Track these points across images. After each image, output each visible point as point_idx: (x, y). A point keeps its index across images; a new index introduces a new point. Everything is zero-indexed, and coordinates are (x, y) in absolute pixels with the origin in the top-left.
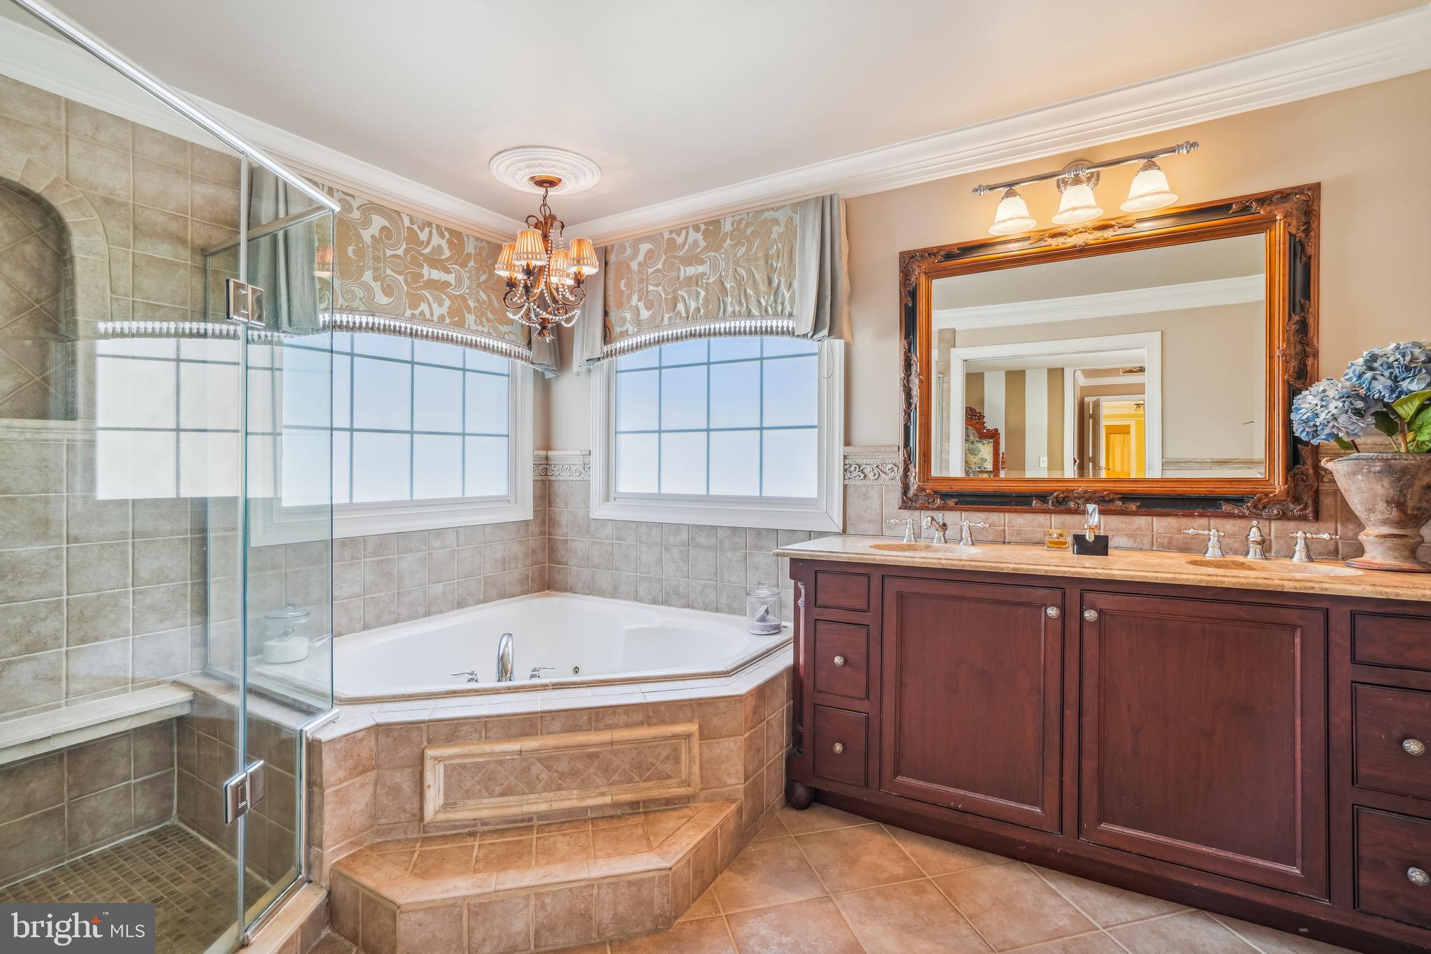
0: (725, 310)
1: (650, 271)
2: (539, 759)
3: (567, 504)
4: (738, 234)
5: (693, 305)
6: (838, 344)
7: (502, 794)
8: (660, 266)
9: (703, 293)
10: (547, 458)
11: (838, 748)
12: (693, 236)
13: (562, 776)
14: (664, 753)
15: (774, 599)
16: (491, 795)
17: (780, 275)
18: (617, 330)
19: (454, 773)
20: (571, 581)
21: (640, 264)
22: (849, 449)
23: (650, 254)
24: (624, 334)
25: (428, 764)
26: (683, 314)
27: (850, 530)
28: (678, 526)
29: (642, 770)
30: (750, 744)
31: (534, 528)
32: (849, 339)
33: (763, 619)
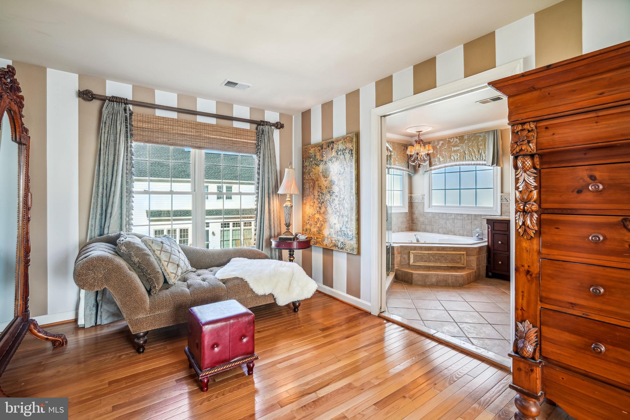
0: (465, 159)
1: (443, 148)
2: (432, 256)
3: (417, 208)
4: (469, 139)
5: (456, 157)
6: (499, 168)
7: (424, 262)
8: (446, 147)
9: (459, 154)
10: (411, 196)
11: (500, 262)
12: (455, 140)
13: (436, 259)
14: (458, 258)
15: (480, 232)
16: (422, 262)
17: (481, 150)
18: (433, 163)
19: (415, 256)
20: (419, 228)
21: (440, 147)
22: (502, 194)
23: (443, 144)
24: (436, 165)
25: (411, 254)
26: (453, 160)
27: (503, 215)
28: (451, 214)
29: (453, 261)
30: (478, 258)
31: (408, 215)
32: (502, 166)
33: (477, 237)
